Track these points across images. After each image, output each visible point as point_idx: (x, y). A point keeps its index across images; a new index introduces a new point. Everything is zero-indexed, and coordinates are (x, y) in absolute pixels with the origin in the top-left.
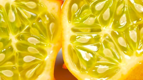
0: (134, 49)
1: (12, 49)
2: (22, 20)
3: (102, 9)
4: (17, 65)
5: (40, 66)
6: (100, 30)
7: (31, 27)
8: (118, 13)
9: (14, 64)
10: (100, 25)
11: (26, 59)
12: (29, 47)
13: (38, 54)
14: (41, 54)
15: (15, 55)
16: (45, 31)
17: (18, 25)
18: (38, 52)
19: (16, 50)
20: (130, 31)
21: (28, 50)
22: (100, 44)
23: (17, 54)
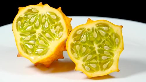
0: (55, 38)
1: (95, 52)
2: (101, 37)
3: (34, 21)
4: (98, 61)
5: (111, 62)
6: (35, 32)
7: (106, 40)
8: (43, 22)
9: (97, 60)
10: (35, 29)
11: (103, 58)
12: (104, 52)
13: (109, 55)
14: (111, 55)
15: (97, 55)
16: (113, 42)
17: (98, 40)
18: (109, 54)
19: (98, 53)
20: (51, 29)
21: (104, 53)
22: (37, 39)
23: (98, 55)
